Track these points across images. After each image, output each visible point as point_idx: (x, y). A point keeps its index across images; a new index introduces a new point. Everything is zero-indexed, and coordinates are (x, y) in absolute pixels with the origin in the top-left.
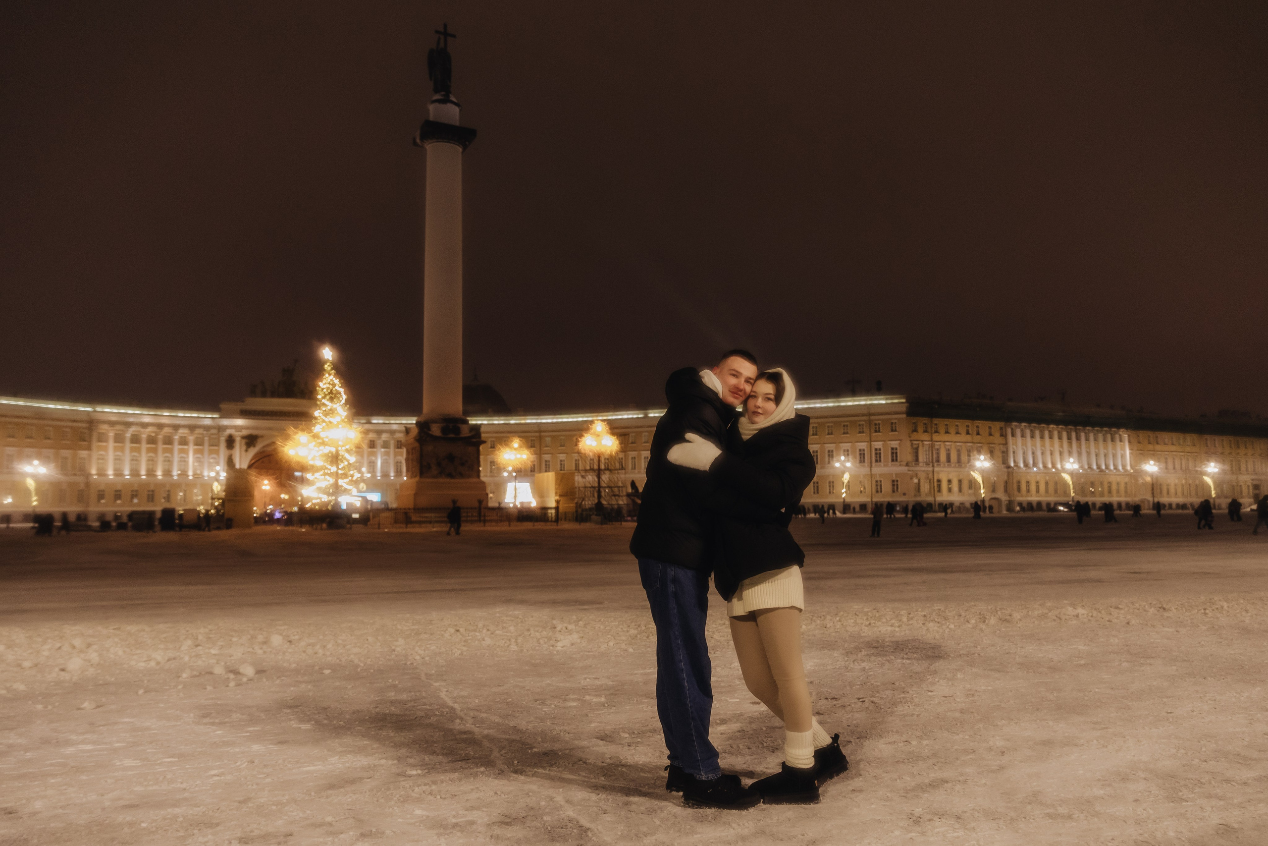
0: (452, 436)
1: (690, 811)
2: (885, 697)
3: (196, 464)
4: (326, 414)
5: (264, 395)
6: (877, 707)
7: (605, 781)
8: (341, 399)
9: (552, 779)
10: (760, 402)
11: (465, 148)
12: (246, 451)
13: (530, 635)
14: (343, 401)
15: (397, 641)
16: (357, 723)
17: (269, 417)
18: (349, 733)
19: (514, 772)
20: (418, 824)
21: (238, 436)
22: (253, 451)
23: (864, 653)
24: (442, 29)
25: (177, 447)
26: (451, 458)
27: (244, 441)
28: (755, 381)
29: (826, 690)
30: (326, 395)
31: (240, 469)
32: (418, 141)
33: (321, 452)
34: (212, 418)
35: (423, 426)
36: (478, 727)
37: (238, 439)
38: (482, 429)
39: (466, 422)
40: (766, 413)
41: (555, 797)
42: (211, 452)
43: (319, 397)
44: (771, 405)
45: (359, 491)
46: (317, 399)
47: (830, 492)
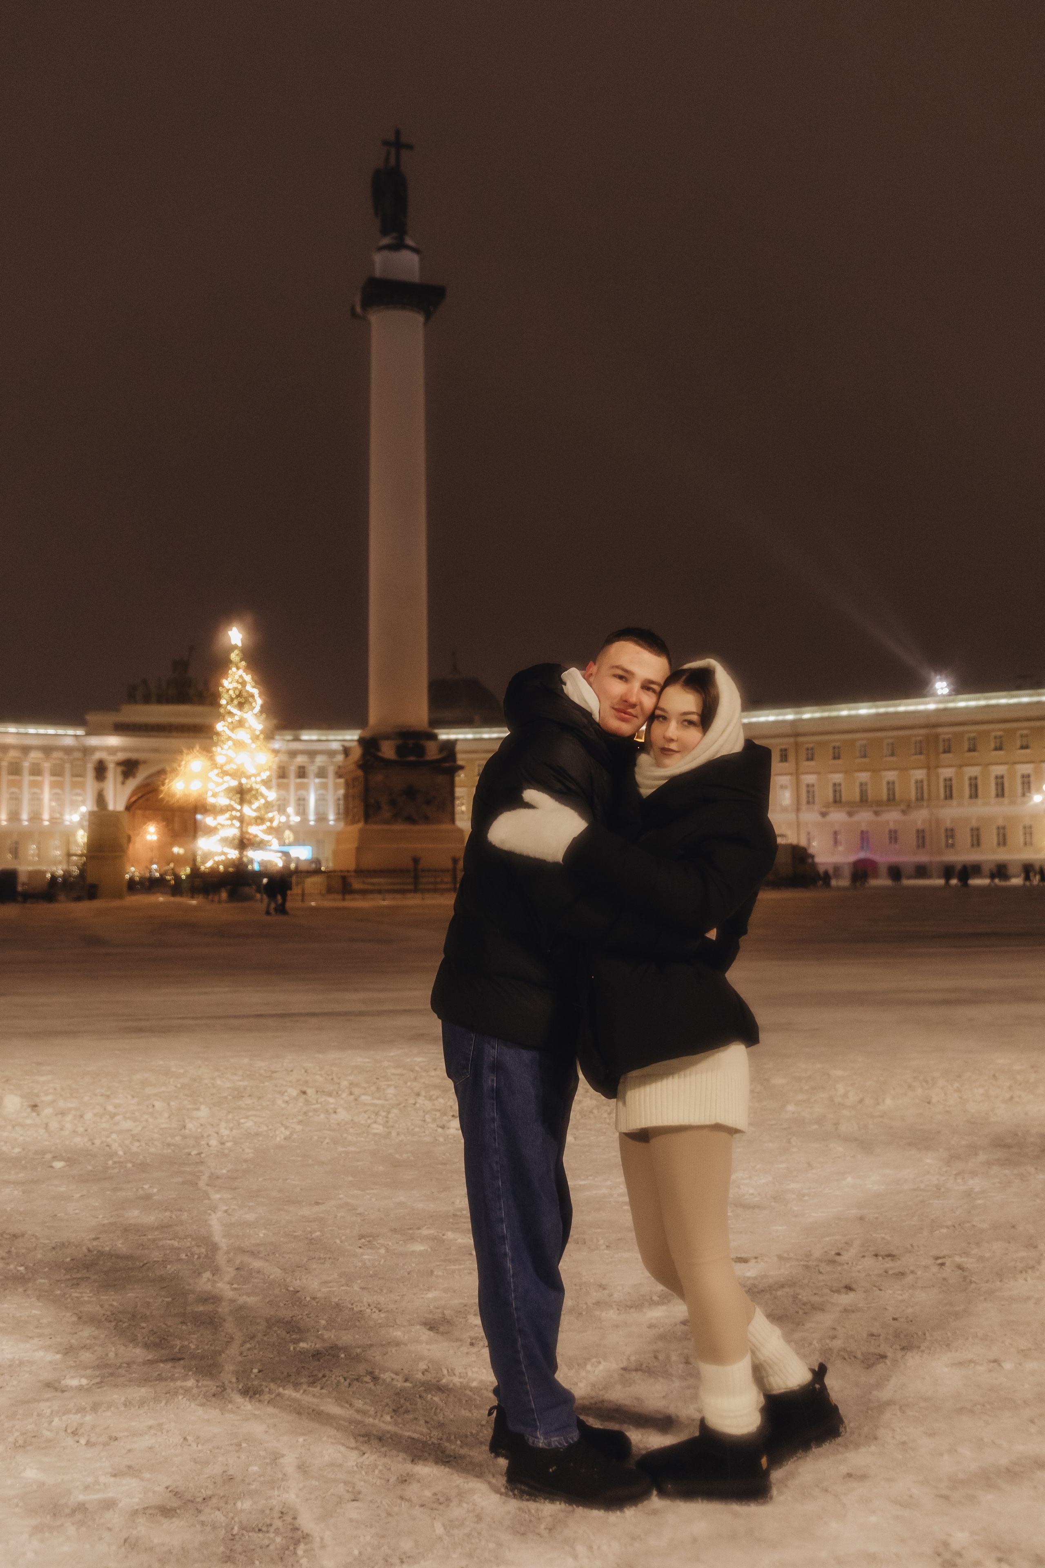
0: (412, 758)
1: (513, 1505)
2: (987, 1255)
3: (54, 804)
4: (234, 727)
5: (147, 700)
6: (965, 1278)
7: (390, 1423)
8: (254, 704)
9: (299, 1410)
10: (673, 729)
11: (428, 316)
12: (123, 783)
13: (415, 1104)
14: (257, 709)
15: (198, 1109)
16: (46, 1269)
17: (155, 734)
18: (20, 1290)
19: (241, 1393)
20: (15, 1501)
21: (111, 761)
22: (132, 784)
23: (982, 1157)
24: (391, 137)
25: (27, 778)
26: (411, 792)
27: (120, 769)
28: (663, 687)
29: (883, 1235)
30: (232, 700)
31: (114, 811)
32: (358, 309)
33: (226, 786)
34: (76, 736)
35: (369, 745)
36: (235, 1289)
37: (111, 766)
38: (459, 747)
39: (434, 737)
40: (685, 749)
41: (283, 1456)
42: (74, 785)
43: (223, 702)
44: (693, 734)
45: (283, 844)
46: (220, 706)
47: (1025, 844)
